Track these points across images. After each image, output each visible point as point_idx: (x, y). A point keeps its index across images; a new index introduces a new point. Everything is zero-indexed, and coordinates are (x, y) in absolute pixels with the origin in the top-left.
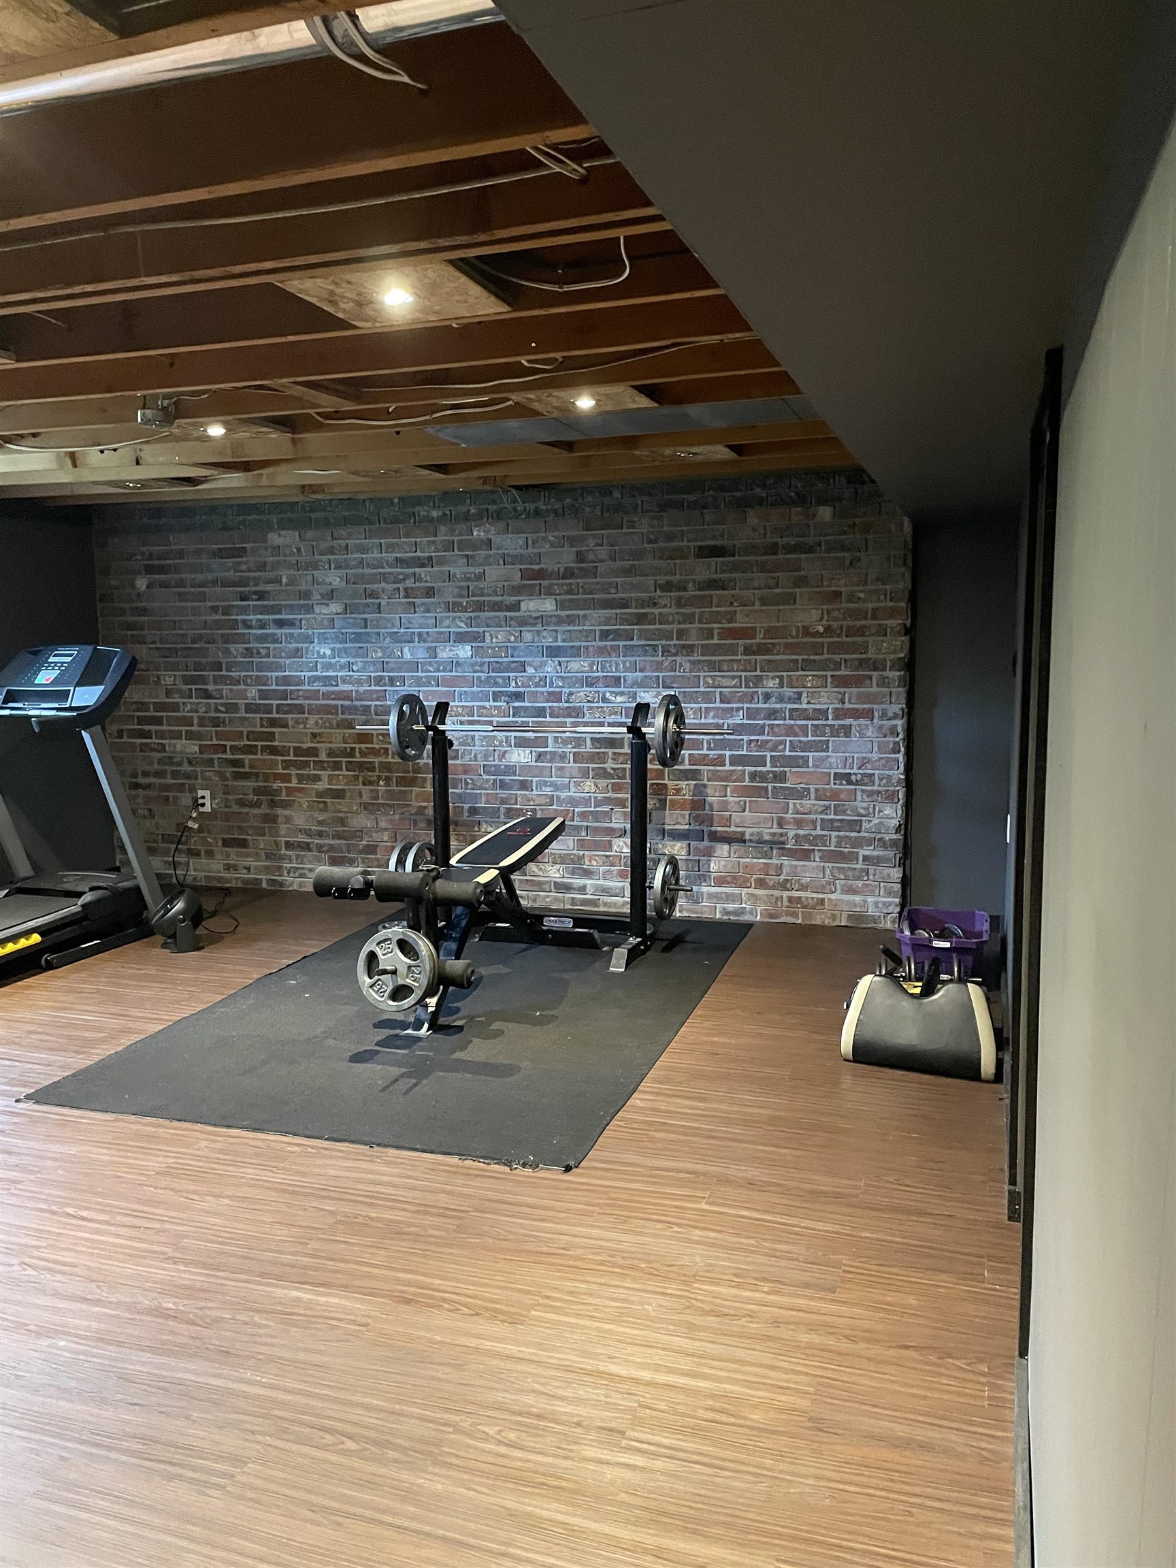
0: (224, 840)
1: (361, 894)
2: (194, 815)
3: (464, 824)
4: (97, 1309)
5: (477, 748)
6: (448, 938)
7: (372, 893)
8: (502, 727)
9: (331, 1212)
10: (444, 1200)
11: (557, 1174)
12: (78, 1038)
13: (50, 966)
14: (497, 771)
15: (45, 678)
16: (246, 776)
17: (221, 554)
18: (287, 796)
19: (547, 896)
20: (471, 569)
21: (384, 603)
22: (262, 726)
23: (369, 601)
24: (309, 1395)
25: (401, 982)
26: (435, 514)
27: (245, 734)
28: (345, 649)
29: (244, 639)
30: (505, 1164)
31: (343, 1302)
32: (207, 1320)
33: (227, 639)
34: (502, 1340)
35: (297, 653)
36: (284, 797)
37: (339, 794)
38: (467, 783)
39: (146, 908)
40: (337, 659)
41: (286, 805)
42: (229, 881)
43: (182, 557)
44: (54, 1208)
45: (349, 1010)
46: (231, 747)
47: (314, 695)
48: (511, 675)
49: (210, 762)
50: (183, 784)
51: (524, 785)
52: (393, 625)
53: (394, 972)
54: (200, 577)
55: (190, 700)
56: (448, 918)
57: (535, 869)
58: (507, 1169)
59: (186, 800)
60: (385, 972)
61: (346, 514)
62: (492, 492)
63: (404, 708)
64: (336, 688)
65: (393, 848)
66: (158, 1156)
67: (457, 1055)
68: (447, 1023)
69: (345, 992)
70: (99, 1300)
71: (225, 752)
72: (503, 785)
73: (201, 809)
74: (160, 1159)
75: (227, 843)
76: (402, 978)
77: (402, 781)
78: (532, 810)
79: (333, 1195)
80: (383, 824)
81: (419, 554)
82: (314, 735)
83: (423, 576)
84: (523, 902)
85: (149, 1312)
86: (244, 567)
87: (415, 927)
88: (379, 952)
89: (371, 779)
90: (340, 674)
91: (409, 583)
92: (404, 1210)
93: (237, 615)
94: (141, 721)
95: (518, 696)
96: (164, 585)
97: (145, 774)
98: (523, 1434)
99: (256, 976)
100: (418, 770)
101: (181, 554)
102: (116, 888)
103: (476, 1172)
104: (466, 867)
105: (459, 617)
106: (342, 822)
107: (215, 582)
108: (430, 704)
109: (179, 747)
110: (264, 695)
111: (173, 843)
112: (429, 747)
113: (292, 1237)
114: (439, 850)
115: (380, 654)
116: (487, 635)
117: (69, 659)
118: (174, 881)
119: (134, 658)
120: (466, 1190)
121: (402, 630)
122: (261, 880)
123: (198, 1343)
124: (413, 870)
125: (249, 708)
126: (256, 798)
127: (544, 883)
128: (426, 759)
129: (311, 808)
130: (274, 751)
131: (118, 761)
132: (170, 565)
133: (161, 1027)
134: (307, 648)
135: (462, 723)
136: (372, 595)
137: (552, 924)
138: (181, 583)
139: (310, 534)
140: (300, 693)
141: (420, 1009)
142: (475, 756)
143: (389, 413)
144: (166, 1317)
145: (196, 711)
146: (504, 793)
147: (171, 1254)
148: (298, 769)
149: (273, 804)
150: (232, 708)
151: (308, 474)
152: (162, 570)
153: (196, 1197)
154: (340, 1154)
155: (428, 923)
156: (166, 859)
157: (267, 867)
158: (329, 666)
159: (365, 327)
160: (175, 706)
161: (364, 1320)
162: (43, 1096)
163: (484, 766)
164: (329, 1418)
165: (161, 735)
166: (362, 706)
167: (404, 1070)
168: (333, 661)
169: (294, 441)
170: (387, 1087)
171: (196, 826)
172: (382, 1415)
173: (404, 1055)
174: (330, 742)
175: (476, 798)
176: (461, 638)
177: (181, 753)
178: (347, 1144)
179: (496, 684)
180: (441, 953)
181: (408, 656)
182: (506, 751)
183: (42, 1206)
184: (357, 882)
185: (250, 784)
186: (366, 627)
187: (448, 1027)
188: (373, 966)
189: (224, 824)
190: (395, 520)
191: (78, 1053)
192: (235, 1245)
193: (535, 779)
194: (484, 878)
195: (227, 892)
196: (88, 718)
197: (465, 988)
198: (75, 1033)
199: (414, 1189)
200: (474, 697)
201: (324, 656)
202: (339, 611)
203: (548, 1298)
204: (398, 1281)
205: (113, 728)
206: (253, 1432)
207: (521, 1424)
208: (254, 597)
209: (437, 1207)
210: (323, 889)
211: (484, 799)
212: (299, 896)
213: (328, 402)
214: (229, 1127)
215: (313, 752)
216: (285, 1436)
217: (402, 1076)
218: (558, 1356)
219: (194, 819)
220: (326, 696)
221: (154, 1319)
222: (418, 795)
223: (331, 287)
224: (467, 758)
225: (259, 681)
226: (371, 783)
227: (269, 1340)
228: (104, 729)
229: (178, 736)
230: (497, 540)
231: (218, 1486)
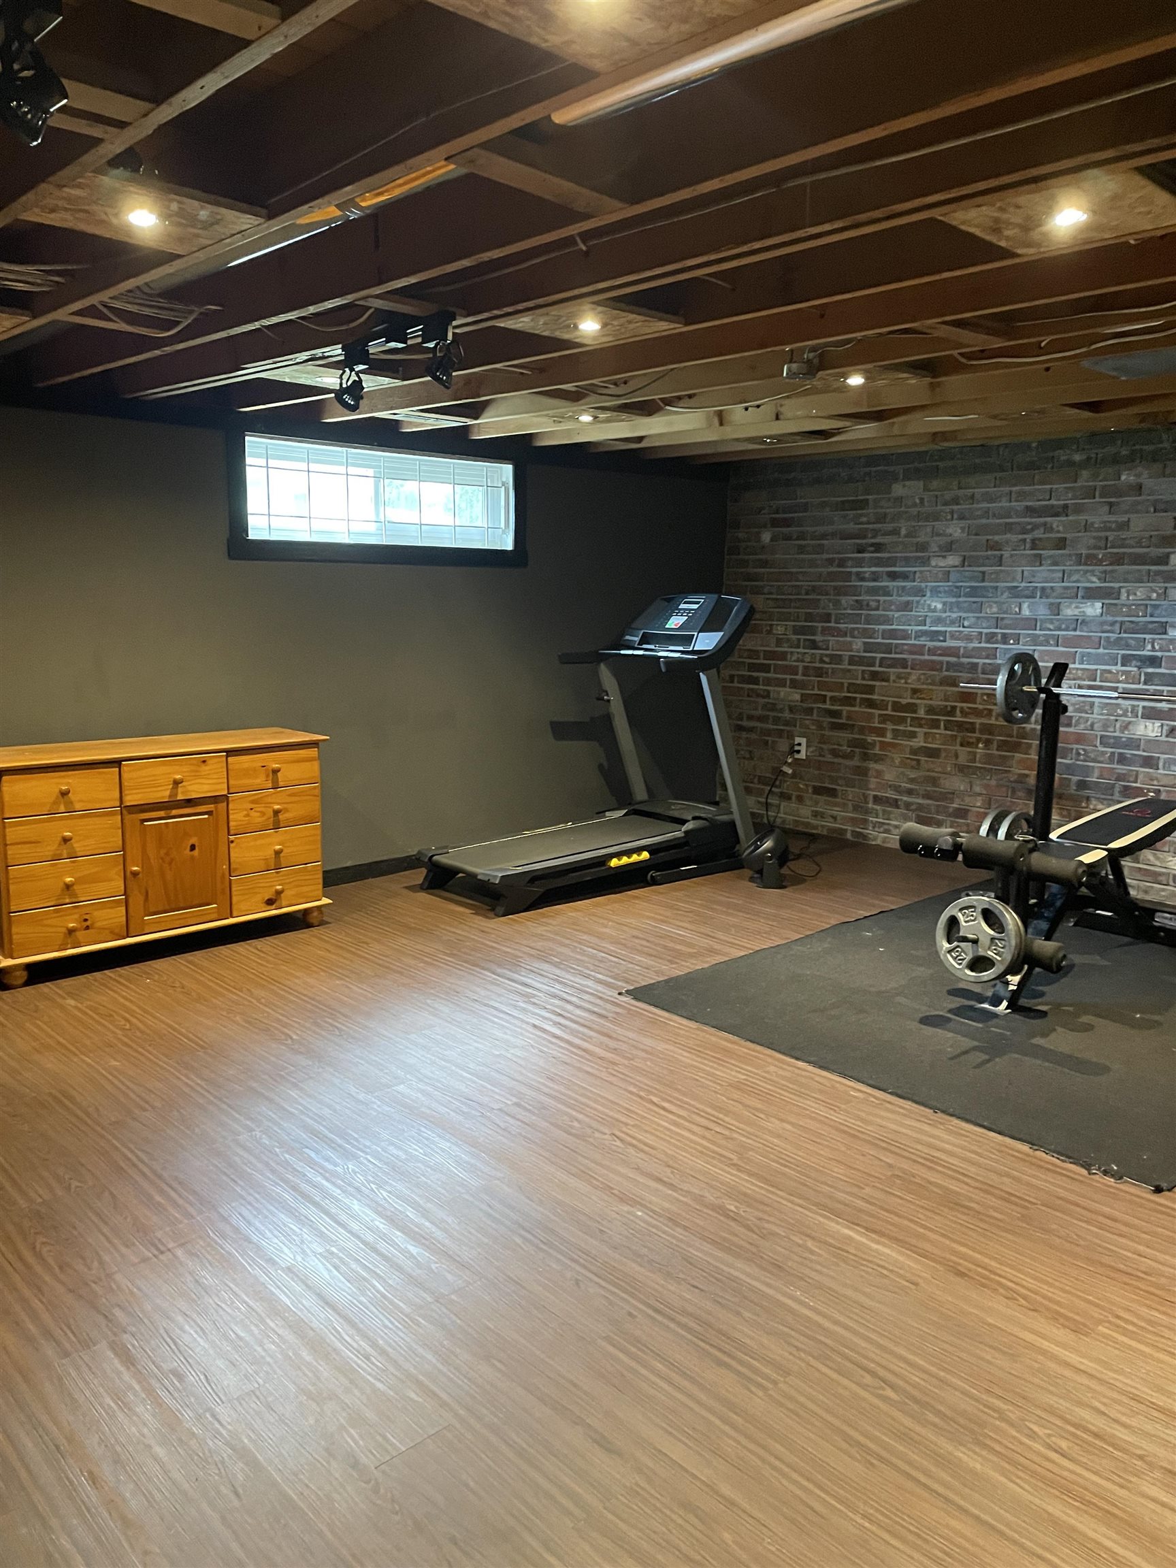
0: (814, 787)
1: (949, 855)
2: (790, 760)
3: (1072, 798)
4: (670, 1192)
5: (1095, 716)
6: (1040, 916)
7: (960, 857)
8: (1126, 694)
9: (890, 1166)
10: (1008, 1185)
11: (1143, 1192)
12: (673, 950)
13: (654, 882)
14: (1117, 742)
15: (675, 622)
16: (841, 727)
17: (843, 506)
18: (880, 750)
19: (1163, 890)
20: (1112, 518)
21: (1006, 554)
22: (863, 679)
23: (990, 553)
24: (855, 1332)
25: (981, 952)
26: (1077, 457)
27: (846, 685)
28: (958, 603)
29: (855, 591)
30: (1082, 1166)
31: (894, 1254)
32: (765, 1232)
33: (839, 592)
34: (1064, 1346)
35: (907, 606)
36: (877, 751)
37: (933, 753)
38: (1079, 754)
39: (738, 841)
40: (948, 614)
41: (878, 759)
42: (816, 827)
43: (806, 510)
44: (642, 1094)
45: (921, 971)
46: (831, 698)
47: (919, 650)
48: (1147, 636)
49: (810, 711)
50: (782, 730)
51: (1149, 762)
52: (1014, 580)
53: (975, 942)
54: (821, 529)
55: (798, 650)
56: (1040, 896)
57: (1151, 858)
58: (1084, 1172)
59: (783, 746)
60: (965, 939)
61: (977, 461)
62: (1149, 430)
63: (1016, 667)
64: (943, 644)
65: (985, 815)
66: (732, 1070)
67: (1038, 1041)
68: (1027, 1005)
69: (919, 953)
70: (672, 1185)
71: (825, 702)
72: (1122, 759)
73: (797, 756)
74: (733, 1073)
75: (818, 791)
76: (983, 948)
77: (1002, 746)
78: (1155, 791)
79: (893, 1148)
80: (977, 789)
81: (1053, 502)
82: (915, 691)
83: (1054, 526)
84: (1133, 893)
85: (714, 1208)
86: (864, 519)
87: (1003, 898)
88: (960, 916)
89: (971, 740)
90: (949, 629)
91: (1038, 534)
92: (967, 1184)
93: (852, 567)
94: (752, 667)
95: (1154, 661)
96: (788, 538)
97: (750, 718)
98: (1076, 1447)
99: (834, 922)
100: (1023, 734)
101: (805, 507)
102: (716, 820)
103: (1050, 1167)
104: (1067, 843)
105: (1092, 571)
106: (934, 781)
107: (833, 535)
108: (1046, 665)
109: (782, 694)
110: (868, 648)
111: (768, 785)
112: (1039, 711)
113: (846, 1176)
114: (1038, 822)
115: (995, 610)
116: (1123, 590)
117: (696, 606)
118: (765, 820)
119: (752, 607)
120: (1034, 1181)
121: (1023, 584)
122: (846, 830)
123: (754, 1250)
124: (1006, 838)
125: (852, 661)
126: (849, 749)
127: (1160, 874)
128: (1034, 723)
129: (903, 764)
130: (871, 704)
131: (728, 704)
132: (793, 518)
133: (742, 954)
134: (918, 602)
135: (1080, 687)
136: (996, 546)
137: (1167, 922)
138: (801, 536)
139: (935, 484)
140: (906, 647)
141: (1000, 987)
142: (1092, 725)
143: (1041, 348)
144: (728, 1216)
145: (803, 661)
146: (1121, 768)
147: (735, 1161)
148: (895, 724)
149: (866, 757)
150: (837, 659)
151: (942, 420)
152: (787, 523)
153: (762, 1116)
154: (902, 1111)
155: (1018, 894)
156: (760, 799)
157: (852, 819)
158: (939, 621)
159: (1028, 253)
160: (783, 656)
161: (915, 1279)
162: (640, 994)
163: (1102, 737)
164: (873, 1361)
165: (768, 682)
166: (969, 663)
167: (976, 1043)
168: (944, 615)
169: (932, 386)
170: (959, 1056)
171: (790, 771)
172: (925, 1376)
173: (977, 1028)
174: (931, 699)
175: (1087, 771)
176: (1091, 594)
177: (782, 700)
178: (910, 1103)
179: (1128, 647)
180: (1030, 930)
181: (1026, 612)
182: (1130, 723)
183: (632, 1089)
184: (946, 842)
185: (846, 735)
186: (983, 581)
187: (1029, 1010)
188: (954, 930)
189: (816, 772)
190: (1031, 466)
191: (671, 962)
192: (794, 1170)
193: (1163, 756)
194: (1089, 858)
195: (813, 838)
196: (707, 660)
197: (1053, 972)
198: (671, 945)
199: (979, 1165)
200: (1099, 660)
201: (934, 610)
202: (957, 563)
203: (1118, 1317)
204: (955, 1252)
205: (726, 673)
206: (798, 1349)
207: (1073, 1434)
208: (872, 549)
209: (1002, 1190)
210: (909, 845)
211: (1096, 773)
212: (881, 850)
213: (976, 340)
214: (797, 1059)
215: (912, 708)
216: (828, 1363)
217: (975, 1048)
218: (1125, 1381)
219: (789, 765)
220: (932, 651)
221: (716, 1215)
222: (1021, 761)
223: (996, 214)
224: (1082, 726)
225: (866, 633)
226: (969, 744)
227: (819, 1267)
228: (718, 672)
229: (782, 683)
230: (1148, 483)
231: (760, 1386)
